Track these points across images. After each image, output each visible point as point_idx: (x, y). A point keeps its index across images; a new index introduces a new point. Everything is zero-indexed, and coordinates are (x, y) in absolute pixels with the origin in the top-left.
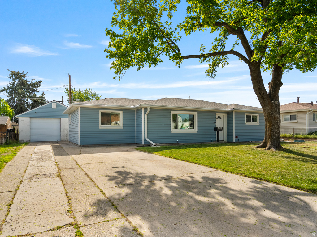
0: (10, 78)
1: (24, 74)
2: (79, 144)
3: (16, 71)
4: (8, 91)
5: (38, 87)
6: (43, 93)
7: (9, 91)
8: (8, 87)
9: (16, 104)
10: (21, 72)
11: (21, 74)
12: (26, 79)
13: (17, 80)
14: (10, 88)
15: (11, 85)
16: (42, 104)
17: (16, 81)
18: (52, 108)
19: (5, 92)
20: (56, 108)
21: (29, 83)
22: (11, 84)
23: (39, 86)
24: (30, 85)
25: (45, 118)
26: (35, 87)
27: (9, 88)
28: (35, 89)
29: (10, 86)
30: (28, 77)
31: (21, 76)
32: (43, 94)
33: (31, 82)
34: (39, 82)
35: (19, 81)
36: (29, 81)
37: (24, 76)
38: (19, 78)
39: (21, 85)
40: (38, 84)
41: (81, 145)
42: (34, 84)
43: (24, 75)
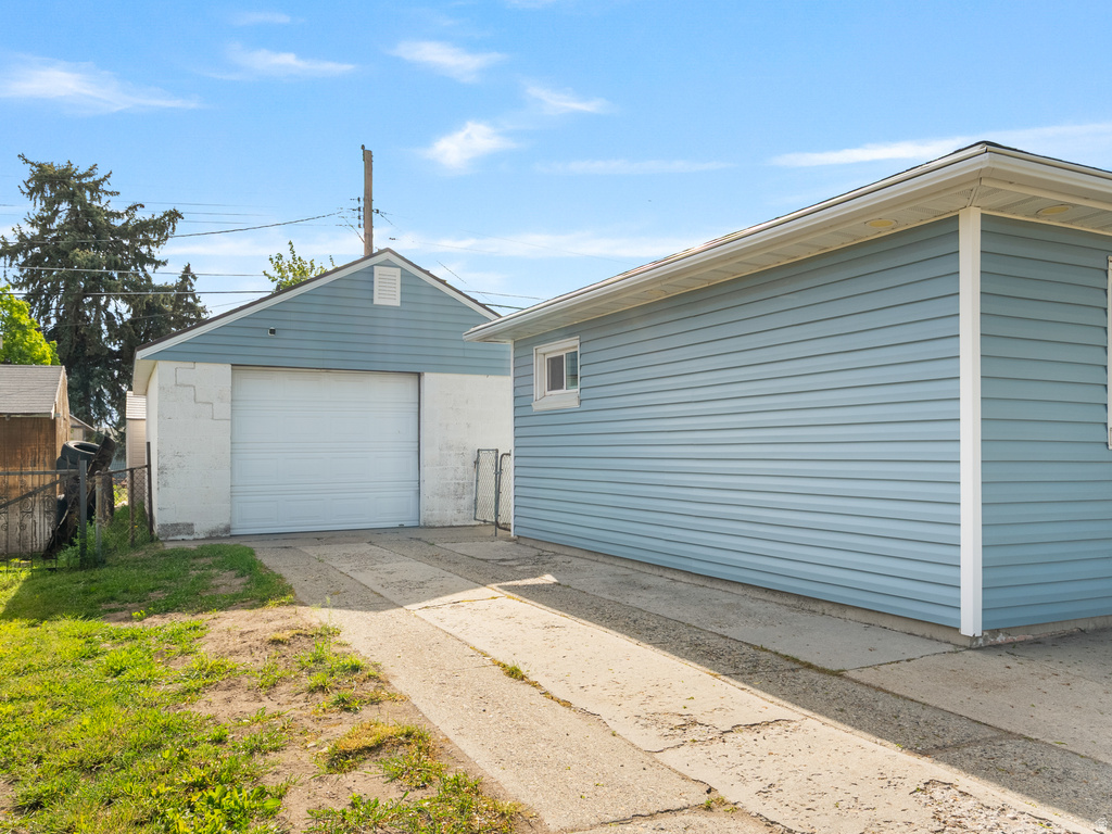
0: (31, 194)
1: (97, 178)
2: (970, 622)
3: (59, 163)
4: (21, 259)
5: (158, 243)
6: (187, 269)
7: (25, 255)
8: (22, 236)
9: (54, 321)
10: (81, 171)
11: (80, 177)
12: (103, 203)
13: (64, 206)
14: (32, 243)
15: (36, 231)
16: (182, 325)
17: (57, 212)
18: (377, 301)
19: (8, 262)
20: (397, 303)
21: (118, 223)
22: (33, 224)
23: (167, 237)
24: (123, 232)
25: (328, 369)
26: (147, 242)
27: (25, 243)
28: (144, 250)
29: (31, 231)
30: (112, 193)
31: (81, 187)
32: (187, 274)
33: (126, 218)
34: (165, 215)
35: (73, 212)
36: (119, 215)
37: (97, 190)
38: (74, 194)
39: (80, 231)
40: (161, 227)
41: (991, 630)
42: (143, 226)
43: (97, 183)
